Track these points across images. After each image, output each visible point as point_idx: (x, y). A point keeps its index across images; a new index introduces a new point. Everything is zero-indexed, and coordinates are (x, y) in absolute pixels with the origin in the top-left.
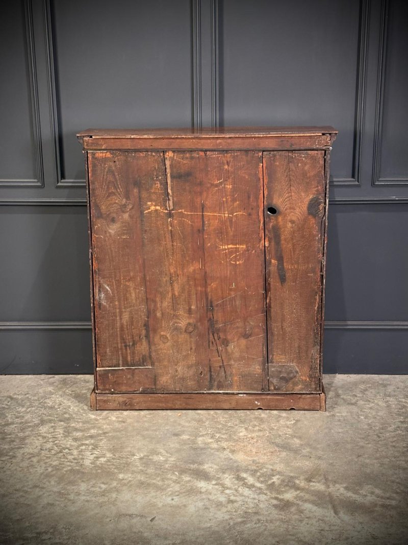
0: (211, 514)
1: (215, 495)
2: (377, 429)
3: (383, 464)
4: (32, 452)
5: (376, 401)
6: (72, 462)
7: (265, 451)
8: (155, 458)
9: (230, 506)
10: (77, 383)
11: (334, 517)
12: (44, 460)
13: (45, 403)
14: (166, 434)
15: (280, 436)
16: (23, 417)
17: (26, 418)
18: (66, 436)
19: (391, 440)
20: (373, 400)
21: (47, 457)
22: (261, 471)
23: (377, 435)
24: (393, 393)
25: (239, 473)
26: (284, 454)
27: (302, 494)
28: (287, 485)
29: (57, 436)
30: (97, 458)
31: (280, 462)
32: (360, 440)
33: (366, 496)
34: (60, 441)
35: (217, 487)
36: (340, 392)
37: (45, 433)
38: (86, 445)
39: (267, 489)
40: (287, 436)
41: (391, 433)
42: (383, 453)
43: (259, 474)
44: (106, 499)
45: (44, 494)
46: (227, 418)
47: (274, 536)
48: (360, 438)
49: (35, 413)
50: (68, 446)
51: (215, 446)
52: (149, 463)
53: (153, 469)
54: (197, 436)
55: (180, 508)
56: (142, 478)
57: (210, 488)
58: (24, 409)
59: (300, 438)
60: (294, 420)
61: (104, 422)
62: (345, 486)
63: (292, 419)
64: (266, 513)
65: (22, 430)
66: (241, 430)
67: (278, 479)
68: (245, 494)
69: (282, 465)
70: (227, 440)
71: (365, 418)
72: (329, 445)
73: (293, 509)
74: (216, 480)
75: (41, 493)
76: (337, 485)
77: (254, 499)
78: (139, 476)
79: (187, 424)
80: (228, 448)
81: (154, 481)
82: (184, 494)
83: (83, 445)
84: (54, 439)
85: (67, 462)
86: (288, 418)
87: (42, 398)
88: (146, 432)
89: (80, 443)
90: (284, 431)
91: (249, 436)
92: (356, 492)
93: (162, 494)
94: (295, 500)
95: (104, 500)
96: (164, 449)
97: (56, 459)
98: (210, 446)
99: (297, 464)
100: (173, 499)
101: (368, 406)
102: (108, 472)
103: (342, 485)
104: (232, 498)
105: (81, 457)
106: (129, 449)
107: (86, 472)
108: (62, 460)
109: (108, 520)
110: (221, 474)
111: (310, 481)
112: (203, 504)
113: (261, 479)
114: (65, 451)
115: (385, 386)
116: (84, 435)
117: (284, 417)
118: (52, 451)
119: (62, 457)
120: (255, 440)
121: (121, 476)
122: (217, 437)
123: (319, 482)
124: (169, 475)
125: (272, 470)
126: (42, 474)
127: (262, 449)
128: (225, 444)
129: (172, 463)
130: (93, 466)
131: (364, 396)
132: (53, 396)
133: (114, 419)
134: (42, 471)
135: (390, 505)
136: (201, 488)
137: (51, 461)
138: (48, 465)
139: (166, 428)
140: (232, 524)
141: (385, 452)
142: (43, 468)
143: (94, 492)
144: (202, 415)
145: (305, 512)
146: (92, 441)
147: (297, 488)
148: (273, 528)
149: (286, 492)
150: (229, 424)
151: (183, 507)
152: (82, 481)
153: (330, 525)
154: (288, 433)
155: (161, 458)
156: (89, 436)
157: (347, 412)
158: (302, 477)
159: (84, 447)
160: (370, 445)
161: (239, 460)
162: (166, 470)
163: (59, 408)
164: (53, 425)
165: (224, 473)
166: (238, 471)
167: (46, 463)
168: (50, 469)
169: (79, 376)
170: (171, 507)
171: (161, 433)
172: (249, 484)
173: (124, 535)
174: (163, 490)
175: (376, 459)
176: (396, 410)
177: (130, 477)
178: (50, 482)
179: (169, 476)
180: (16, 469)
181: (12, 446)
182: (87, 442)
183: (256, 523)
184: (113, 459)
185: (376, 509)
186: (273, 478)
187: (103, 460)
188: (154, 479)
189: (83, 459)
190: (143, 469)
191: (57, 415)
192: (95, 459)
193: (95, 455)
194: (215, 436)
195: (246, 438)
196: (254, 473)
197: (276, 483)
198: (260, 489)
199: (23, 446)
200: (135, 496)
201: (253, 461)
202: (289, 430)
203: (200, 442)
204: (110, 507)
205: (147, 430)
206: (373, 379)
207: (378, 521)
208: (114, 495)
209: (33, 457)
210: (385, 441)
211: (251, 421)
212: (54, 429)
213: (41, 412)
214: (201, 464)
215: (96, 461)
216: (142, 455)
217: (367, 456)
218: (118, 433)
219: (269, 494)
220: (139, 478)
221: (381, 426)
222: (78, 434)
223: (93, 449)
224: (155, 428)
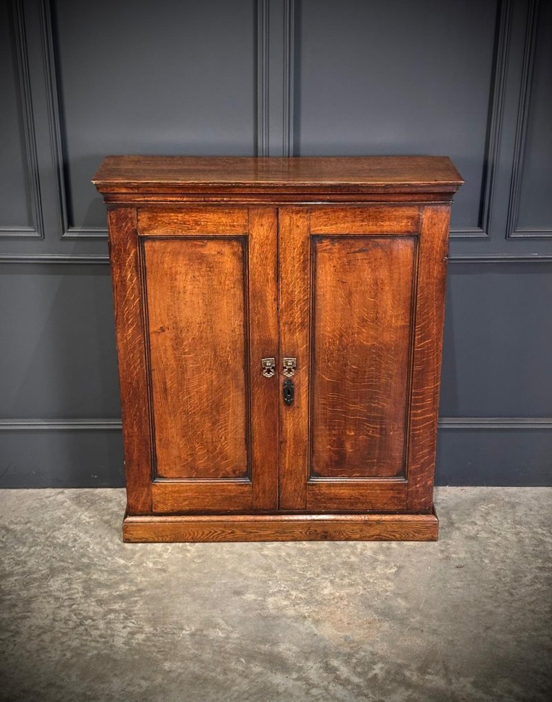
2: (508, 580)
3: (520, 641)
4: (41, 624)
5: (503, 533)
6: (98, 642)
7: (360, 621)
8: (212, 634)
10: (95, 503)
12: (59, 638)
13: (54, 538)
14: (223, 592)
15: (379, 594)
16: (25, 563)
17: (30, 564)
18: (87, 597)
19: (528, 599)
20: (499, 530)
21: (63, 633)
22: (357, 656)
23: (509, 591)
24: (524, 519)
25: (328, 659)
26: (386, 626)
27: (416, 695)
28: (394, 680)
29: (74, 597)
30: (132, 634)
31: (382, 640)
32: (486, 600)
34: (78, 604)
35: (299, 683)
36: (454, 517)
37: (58, 590)
38: (115, 611)
39: (368, 687)
40: (388, 594)
41: (527, 588)
42: (519, 622)
45: (63, 698)
46: (304, 564)
48: (487, 597)
49: (42, 556)
50: (91, 614)
51: (291, 612)
52: (204, 642)
53: (209, 653)
54: (265, 595)
56: (196, 670)
57: (291, 685)
58: (25, 549)
59: (405, 597)
60: (395, 566)
61: (138, 570)
62: (472, 680)
63: (392, 564)
65: (25, 586)
66: (324, 585)
67: (382, 669)
68: (338, 696)
69: (385, 644)
70: (308, 603)
71: (491, 563)
72: (446, 610)
74: (297, 672)
75: (59, 696)
76: (462, 679)
78: (191, 665)
79: (251, 575)
80: (309, 616)
81: (213, 674)
82: (255, 696)
83: (111, 611)
84: (71, 602)
85: (91, 641)
86: (386, 562)
87: (50, 528)
88: (196, 589)
89: (106, 609)
90: (384, 586)
91: (337, 594)
92: (488, 691)
93: (225, 696)
96: (223, 618)
97: (75, 636)
98: (285, 612)
99: (406, 644)
101: (492, 541)
102: (149, 659)
103: (468, 679)
105: (109, 632)
106: (175, 618)
107: (119, 658)
110: (303, 661)
111: (426, 672)
113: (359, 670)
114: (87, 623)
115: (513, 506)
116: (111, 595)
117: (382, 561)
118: (70, 622)
119: (84, 633)
120: (345, 602)
121: (167, 665)
122: (293, 597)
123: (437, 674)
124: (233, 664)
125: (373, 654)
126: (57, 663)
127: (356, 618)
128: (305, 610)
129: (235, 641)
130: (127, 647)
131: (487, 523)
132: (64, 525)
133: (151, 565)
134: (57, 659)
136: (278, 685)
137: (70, 640)
138: (65, 648)
139: (223, 581)
141: (522, 621)
142: (59, 653)
143: (131, 693)
144: (270, 558)
146: (124, 605)
147: (408, 685)
149: (393, 691)
150: (308, 574)
152: (115, 675)
154: (388, 589)
156: (119, 595)
157: (466, 552)
158: (414, 666)
159: (112, 616)
160: (501, 610)
161: (326, 636)
162: (228, 655)
163: (74, 547)
164: (67, 576)
165: (307, 659)
166: (326, 655)
167: (62, 643)
168: (69, 655)
169: (98, 491)
171: (217, 590)
172: (342, 677)
174: (226, 689)
175: (512, 632)
176: (531, 548)
177: (180, 667)
178: (69, 677)
180: (21, 655)
181: (13, 614)
184: (154, 635)
186: (375, 667)
187: (140, 637)
188: (213, 670)
189: (113, 636)
190: (196, 652)
191: (72, 558)
192: (130, 636)
193: (128, 629)
194: (290, 595)
195: (334, 598)
196: (348, 659)
197: (380, 676)
198: (358, 686)
199: (29, 614)
201: (346, 638)
202: (390, 584)
203: (270, 606)
205: (197, 585)
206: (497, 494)
209: (44, 633)
210: (520, 603)
211: (338, 568)
213: (49, 554)
214: (275, 643)
215: (130, 639)
216: (193, 629)
217: (497, 628)
218: (158, 590)
219: (370, 695)
220: (192, 669)
221: (513, 576)
222: (103, 593)
223: (126, 618)
224: (207, 582)
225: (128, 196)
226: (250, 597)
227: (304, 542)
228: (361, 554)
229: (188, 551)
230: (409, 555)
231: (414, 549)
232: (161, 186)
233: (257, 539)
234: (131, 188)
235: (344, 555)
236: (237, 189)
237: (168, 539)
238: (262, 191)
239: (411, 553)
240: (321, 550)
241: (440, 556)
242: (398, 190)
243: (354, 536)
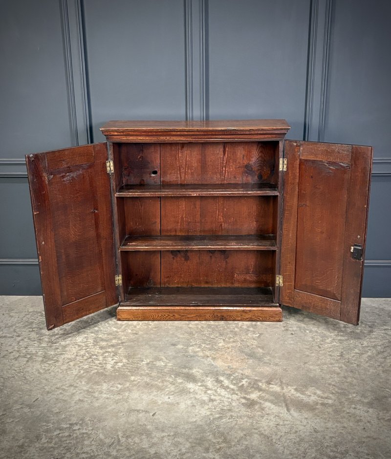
0: (197, 411)
1: (200, 394)
2: (319, 340)
3: (322, 369)
4: (70, 357)
7: (237, 359)
8: (158, 363)
9: (210, 404)
11: (287, 414)
12: (78, 364)
15: (248, 346)
16: (66, 329)
18: (95, 345)
19: (328, 350)
20: (315, 317)
21: (80, 362)
22: (234, 375)
23: (318, 346)
25: (218, 377)
26: (251, 361)
27: (263, 395)
28: (252, 387)
29: (88, 345)
30: (116, 363)
31: (248, 368)
32: (306, 350)
33: (310, 396)
34: (90, 349)
35: (201, 388)
37: (80, 342)
38: (109, 352)
39: (238, 390)
40: (253, 346)
41: (328, 344)
42: (323, 360)
43: (232, 377)
44: (121, 396)
45: (77, 392)
46: (210, 331)
47: (242, 430)
48: (306, 348)
49: (74, 326)
50: (96, 353)
51: (201, 354)
52: (153, 367)
53: (155, 373)
54: (188, 346)
55: (175, 405)
56: (148, 380)
57: (197, 389)
59: (262, 348)
61: (123, 334)
62: (295, 387)
63: (257, 332)
64: (237, 410)
65: (64, 340)
66: (220, 341)
67: (246, 382)
68: (222, 394)
69: (250, 370)
70: (210, 350)
71: (309, 332)
72: (284, 354)
73: (257, 407)
74: (201, 382)
75: (74, 391)
76: (289, 387)
77: (228, 398)
78: (145, 378)
79: (181, 336)
80: (210, 356)
81: (156, 383)
82: (178, 394)
83: (107, 352)
84: (87, 348)
85: (94, 366)
86: (254, 331)
88: (152, 342)
89: (104, 351)
90: (251, 342)
91: (226, 346)
92: (303, 393)
93: (162, 393)
94: (258, 400)
95: (119, 398)
96: (164, 356)
97: (86, 363)
98: (198, 354)
99: (260, 370)
100: (169, 398)
101: (311, 322)
102: (124, 375)
103: (293, 387)
104: (213, 397)
105: (104, 362)
106: (139, 356)
107: (108, 374)
108: (91, 364)
109: (122, 414)
110: (205, 377)
111: (270, 384)
112: (191, 402)
113: (234, 382)
114: (93, 357)
116: (107, 344)
117: (252, 331)
118: (84, 357)
119: (91, 362)
120: (230, 350)
121: (132, 378)
122: (203, 347)
123: (276, 385)
125: (242, 374)
126: (76, 375)
127: (235, 357)
128: (208, 353)
129: (170, 367)
130: (113, 369)
131: (309, 314)
134: (76, 373)
135: (327, 404)
136: (190, 389)
137: (83, 365)
138: (80, 368)
139: (167, 339)
140: (211, 419)
142: (77, 371)
143: (112, 390)
145: (266, 409)
146: (113, 349)
147: (260, 390)
148: (242, 422)
149: (252, 392)
150: (212, 336)
151: (176, 405)
152: (105, 382)
153: (284, 420)
154: (254, 344)
155: (162, 364)
156: (111, 345)
157: (297, 327)
158: (263, 381)
159: (107, 354)
160: (313, 354)
161: (218, 365)
162: (165, 374)
163: (91, 322)
164: (86, 336)
165: (207, 376)
166: (217, 375)
167: (79, 367)
168: (82, 372)
170: (167, 404)
171: (163, 343)
172: (225, 385)
173: (133, 427)
174: (162, 390)
175: (318, 365)
176: (332, 326)
177: (139, 379)
178: (81, 382)
179: (167, 379)
180: (58, 371)
181: (56, 352)
182: (110, 350)
183: (229, 419)
184: (128, 364)
185: (317, 407)
186: (243, 381)
187: (120, 364)
188: (156, 381)
189: (106, 363)
190: (149, 372)
191: (90, 327)
192: (115, 364)
193: (114, 361)
194: (201, 346)
195: (224, 348)
196: (229, 376)
197: (245, 385)
198: (233, 390)
199: (64, 352)
200: (141, 395)
201: (228, 367)
202: (255, 341)
203: (190, 351)
204: (124, 404)
205: (153, 341)
207: (318, 416)
208: (127, 394)
209: (71, 361)
210: (324, 351)
211: (227, 334)
212: (87, 339)
213: (78, 326)
214: (191, 368)
216: (148, 361)
217: (311, 363)
218: (132, 343)
219: (239, 394)
220: (145, 380)
221: (321, 339)
222: (104, 344)
223: (114, 356)
224: (158, 339)
225: (118, 137)
226: (180, 346)
227: (211, 322)
228: (241, 327)
229: (150, 325)
230: (266, 328)
231: (269, 325)
232: (135, 131)
233: (187, 319)
234: (120, 132)
235: (231, 328)
236: (173, 132)
237: (140, 319)
238: (186, 133)
239: (267, 327)
240: (219, 325)
241: (283, 329)
242: (256, 132)
243: (237, 319)
